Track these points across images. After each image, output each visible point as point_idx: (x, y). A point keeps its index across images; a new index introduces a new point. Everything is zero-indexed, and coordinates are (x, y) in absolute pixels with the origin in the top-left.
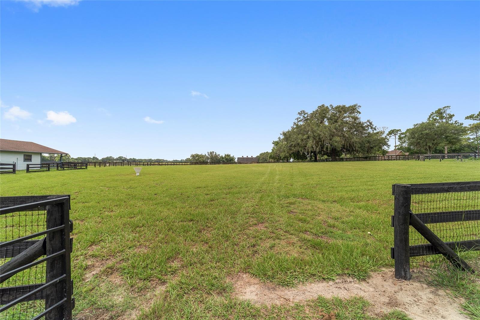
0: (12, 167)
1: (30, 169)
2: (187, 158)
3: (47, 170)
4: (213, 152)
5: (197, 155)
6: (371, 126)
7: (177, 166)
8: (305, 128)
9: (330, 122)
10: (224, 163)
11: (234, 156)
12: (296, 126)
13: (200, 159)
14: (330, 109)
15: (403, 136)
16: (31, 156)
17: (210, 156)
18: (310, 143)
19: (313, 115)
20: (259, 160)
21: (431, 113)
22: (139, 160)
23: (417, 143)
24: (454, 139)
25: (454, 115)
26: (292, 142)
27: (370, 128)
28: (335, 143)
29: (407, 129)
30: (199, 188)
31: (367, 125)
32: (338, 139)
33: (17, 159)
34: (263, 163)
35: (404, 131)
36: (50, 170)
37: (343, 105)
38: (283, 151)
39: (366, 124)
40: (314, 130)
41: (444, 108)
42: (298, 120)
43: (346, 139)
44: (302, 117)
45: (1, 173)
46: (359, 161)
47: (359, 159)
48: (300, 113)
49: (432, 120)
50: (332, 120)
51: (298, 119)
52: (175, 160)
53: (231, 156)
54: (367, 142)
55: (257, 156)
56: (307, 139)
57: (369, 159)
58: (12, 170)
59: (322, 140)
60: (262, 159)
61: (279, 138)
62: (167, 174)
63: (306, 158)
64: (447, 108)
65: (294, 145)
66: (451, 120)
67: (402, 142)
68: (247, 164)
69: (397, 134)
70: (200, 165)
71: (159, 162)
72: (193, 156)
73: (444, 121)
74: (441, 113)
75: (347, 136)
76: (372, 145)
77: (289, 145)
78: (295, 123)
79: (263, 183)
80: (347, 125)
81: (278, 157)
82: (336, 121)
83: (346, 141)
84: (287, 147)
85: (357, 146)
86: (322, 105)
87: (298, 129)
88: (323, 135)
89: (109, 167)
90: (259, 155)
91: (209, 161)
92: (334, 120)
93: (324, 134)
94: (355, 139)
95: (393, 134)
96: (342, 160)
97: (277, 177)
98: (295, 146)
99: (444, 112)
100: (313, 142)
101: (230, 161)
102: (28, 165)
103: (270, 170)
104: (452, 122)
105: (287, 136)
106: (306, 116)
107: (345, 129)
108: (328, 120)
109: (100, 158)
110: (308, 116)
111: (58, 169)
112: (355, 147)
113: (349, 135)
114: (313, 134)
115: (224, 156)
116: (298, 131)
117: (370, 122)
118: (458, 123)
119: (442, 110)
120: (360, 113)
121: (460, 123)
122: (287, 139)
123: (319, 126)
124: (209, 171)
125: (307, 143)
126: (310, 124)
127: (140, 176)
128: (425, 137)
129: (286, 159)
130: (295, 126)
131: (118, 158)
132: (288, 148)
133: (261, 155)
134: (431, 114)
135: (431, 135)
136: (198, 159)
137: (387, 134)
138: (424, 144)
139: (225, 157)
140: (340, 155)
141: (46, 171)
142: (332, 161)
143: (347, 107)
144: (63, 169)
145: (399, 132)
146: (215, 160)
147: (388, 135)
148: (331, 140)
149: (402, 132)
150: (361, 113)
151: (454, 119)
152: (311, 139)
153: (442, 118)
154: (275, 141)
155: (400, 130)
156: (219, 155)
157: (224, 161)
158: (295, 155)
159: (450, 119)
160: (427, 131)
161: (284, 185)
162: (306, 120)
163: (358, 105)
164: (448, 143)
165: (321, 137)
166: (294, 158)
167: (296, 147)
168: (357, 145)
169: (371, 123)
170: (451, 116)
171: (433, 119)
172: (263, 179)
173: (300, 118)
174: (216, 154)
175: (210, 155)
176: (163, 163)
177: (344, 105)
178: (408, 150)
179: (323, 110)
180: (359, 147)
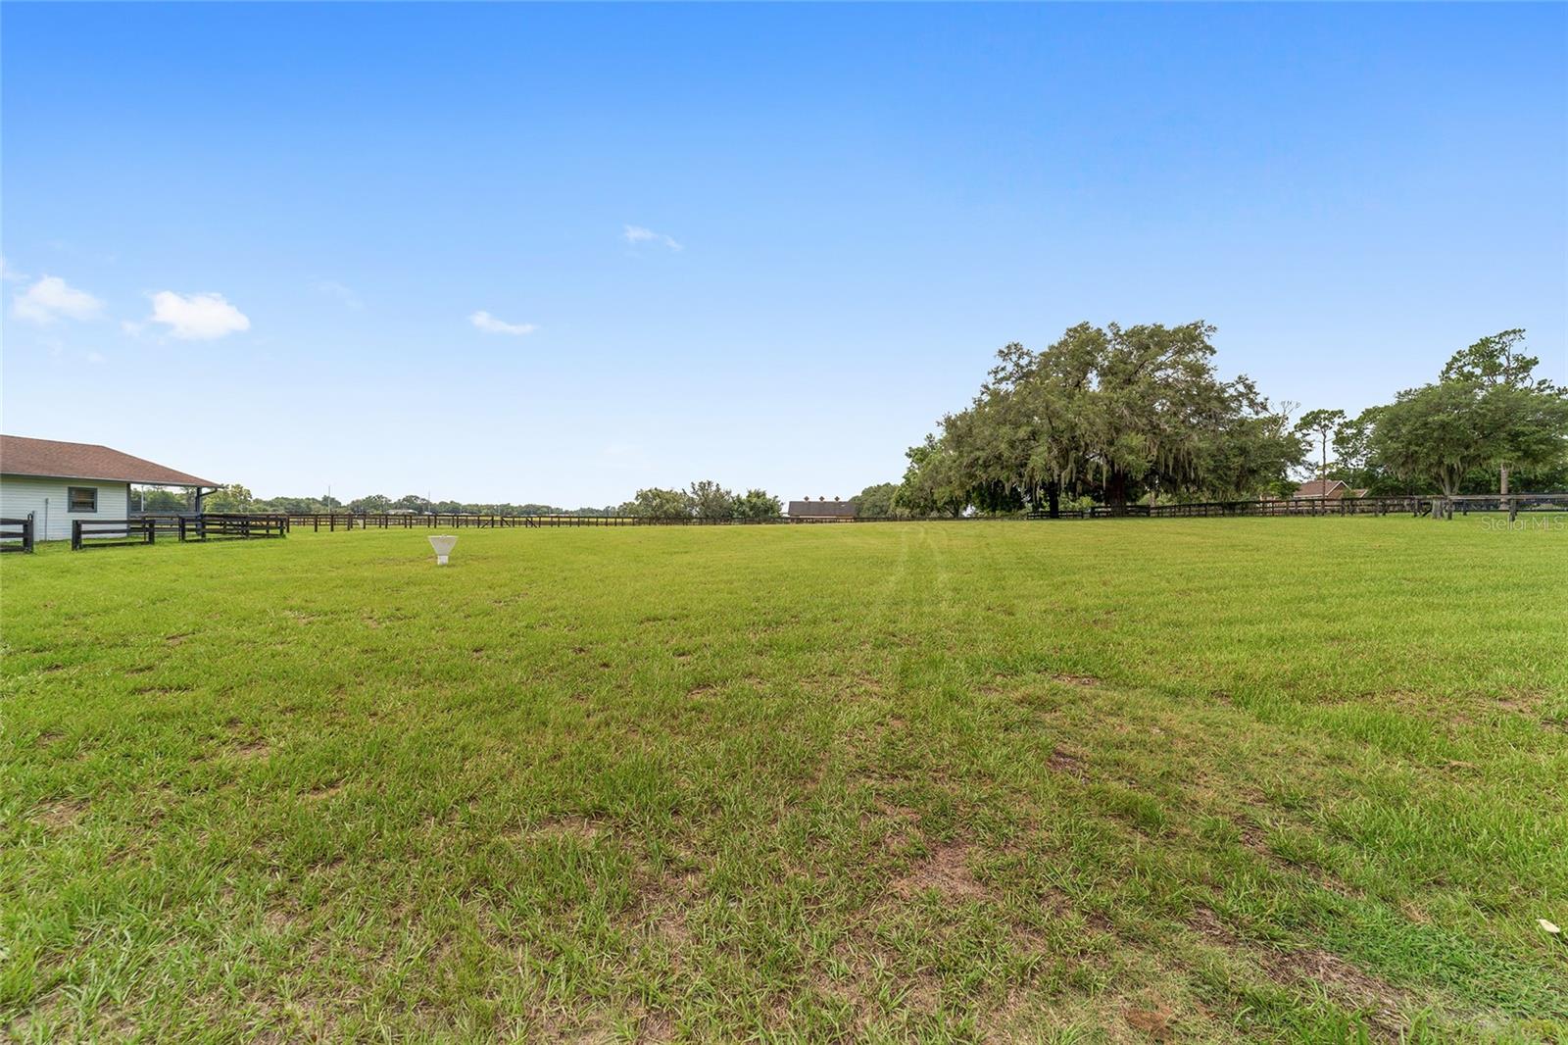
0: (19, 529)
1: (83, 536)
2: (625, 504)
3: (147, 540)
4: (709, 483)
5: (657, 494)
6: (1251, 396)
7: (591, 527)
8: (1023, 401)
9: (1110, 383)
10: (746, 519)
11: (776, 497)
12: (989, 398)
13: (668, 506)
14: (1108, 338)
15: (1349, 431)
16: (93, 493)
17: (698, 495)
18: (1041, 456)
19: (1050, 358)
20: (859, 511)
21: (1455, 354)
22: (469, 508)
23: (1407, 457)
24: (1541, 442)
25: (1535, 362)
26: (978, 449)
27: (1245, 402)
28: (1126, 456)
29: (1367, 410)
30: (654, 620)
31: (1235, 394)
32: (1136, 440)
33: (47, 501)
34: (875, 520)
35: (1353, 415)
36: (156, 540)
37: (1154, 325)
38: (946, 480)
39: (1232, 391)
40: (1055, 409)
41: (1501, 336)
42: (999, 377)
43: (1165, 440)
44: (1010, 367)
45: (3, 551)
46: (1206, 516)
47: (1203, 511)
48: (1003, 352)
49: (1459, 379)
50: (1115, 374)
51: (996, 372)
52: (586, 507)
53: (769, 496)
54: (1236, 452)
55: (854, 499)
56: (1029, 439)
57: (1243, 509)
58: (21, 539)
59: (1083, 444)
60: (870, 508)
61: (930, 438)
62: (546, 562)
63: (1022, 506)
64: (1512, 336)
65: (985, 462)
66: (1525, 377)
67: (1346, 453)
68: (822, 522)
69: (1330, 425)
70: (665, 526)
71: (532, 516)
72: (643, 496)
73: (1500, 379)
74: (1492, 355)
75: (1168, 430)
76: (1254, 461)
77: (966, 461)
78: (986, 387)
79: (896, 603)
80: (1171, 393)
81: (926, 500)
82: (1129, 380)
83: (1164, 448)
84: (959, 466)
85: (1204, 464)
86: (1081, 326)
87: (997, 408)
88: (1086, 425)
89: (364, 531)
90: (860, 494)
91: (694, 513)
92: (1120, 375)
93: (1089, 423)
94: (1196, 441)
95: (1316, 427)
96: (1145, 512)
97: (943, 577)
98: (986, 466)
99: (1503, 350)
100: (1050, 450)
101: (766, 511)
102: (77, 524)
103: (910, 546)
104: (1528, 383)
105: (959, 430)
106: (1024, 362)
107: (1158, 407)
108: (1103, 374)
109: (345, 500)
110: (1031, 362)
111: (183, 538)
112: (1196, 469)
113: (1175, 427)
114: (1051, 422)
115: (744, 497)
116: (998, 412)
117: (1247, 382)
118: (1548, 387)
119: (1493, 345)
120: (1213, 352)
121: (1556, 388)
122: (959, 442)
123: (1071, 397)
124: (696, 548)
125: (1030, 456)
126: (1040, 389)
127: (448, 566)
128: (1435, 434)
129: (952, 509)
130: (986, 398)
131: (404, 499)
132: (962, 472)
133: (867, 492)
134: (1454, 358)
135: (1458, 427)
136: (662, 505)
137: (1295, 427)
138: (1433, 459)
139: (749, 502)
140: (1139, 495)
141: (142, 543)
142: (1109, 515)
143: (1167, 332)
144: (200, 538)
145: (1337, 420)
146: (717, 510)
147: (1299, 428)
148: (1111, 443)
149: (1347, 420)
150: (1215, 352)
151: (1536, 374)
152: (1044, 439)
153: (1492, 369)
154: (914, 447)
155: (1341, 412)
156: (728, 493)
157: (743, 513)
158: (983, 495)
159: (1521, 376)
160: (1442, 417)
161: (980, 613)
162: (1024, 376)
163: (1206, 324)
164: (1519, 458)
165: (1078, 433)
166: (982, 505)
167: (989, 466)
168: (1204, 460)
169: (1250, 388)
170: (1526, 365)
171: (1462, 375)
172: (891, 585)
173: (1003, 369)
174: (718, 490)
175: (700, 493)
176: (542, 519)
177: (1158, 324)
178: (1368, 479)
179: (1084, 343)
180: (1208, 470)
